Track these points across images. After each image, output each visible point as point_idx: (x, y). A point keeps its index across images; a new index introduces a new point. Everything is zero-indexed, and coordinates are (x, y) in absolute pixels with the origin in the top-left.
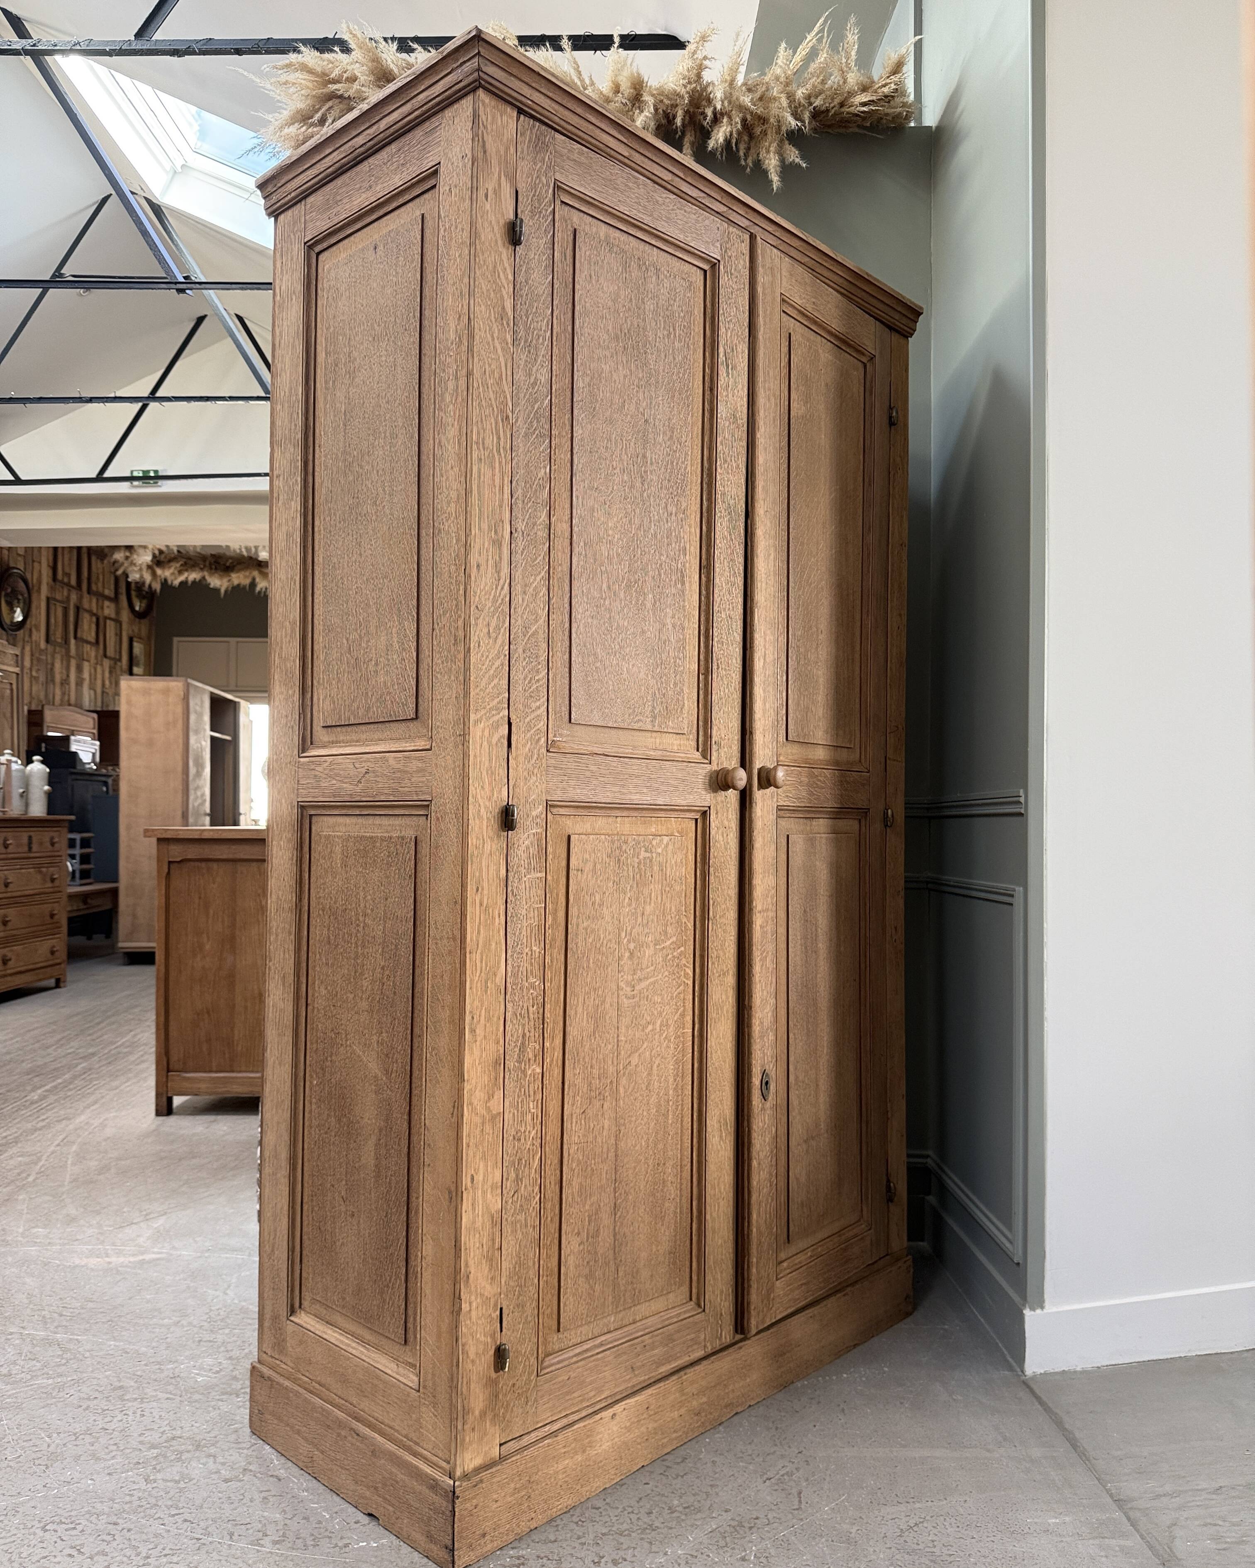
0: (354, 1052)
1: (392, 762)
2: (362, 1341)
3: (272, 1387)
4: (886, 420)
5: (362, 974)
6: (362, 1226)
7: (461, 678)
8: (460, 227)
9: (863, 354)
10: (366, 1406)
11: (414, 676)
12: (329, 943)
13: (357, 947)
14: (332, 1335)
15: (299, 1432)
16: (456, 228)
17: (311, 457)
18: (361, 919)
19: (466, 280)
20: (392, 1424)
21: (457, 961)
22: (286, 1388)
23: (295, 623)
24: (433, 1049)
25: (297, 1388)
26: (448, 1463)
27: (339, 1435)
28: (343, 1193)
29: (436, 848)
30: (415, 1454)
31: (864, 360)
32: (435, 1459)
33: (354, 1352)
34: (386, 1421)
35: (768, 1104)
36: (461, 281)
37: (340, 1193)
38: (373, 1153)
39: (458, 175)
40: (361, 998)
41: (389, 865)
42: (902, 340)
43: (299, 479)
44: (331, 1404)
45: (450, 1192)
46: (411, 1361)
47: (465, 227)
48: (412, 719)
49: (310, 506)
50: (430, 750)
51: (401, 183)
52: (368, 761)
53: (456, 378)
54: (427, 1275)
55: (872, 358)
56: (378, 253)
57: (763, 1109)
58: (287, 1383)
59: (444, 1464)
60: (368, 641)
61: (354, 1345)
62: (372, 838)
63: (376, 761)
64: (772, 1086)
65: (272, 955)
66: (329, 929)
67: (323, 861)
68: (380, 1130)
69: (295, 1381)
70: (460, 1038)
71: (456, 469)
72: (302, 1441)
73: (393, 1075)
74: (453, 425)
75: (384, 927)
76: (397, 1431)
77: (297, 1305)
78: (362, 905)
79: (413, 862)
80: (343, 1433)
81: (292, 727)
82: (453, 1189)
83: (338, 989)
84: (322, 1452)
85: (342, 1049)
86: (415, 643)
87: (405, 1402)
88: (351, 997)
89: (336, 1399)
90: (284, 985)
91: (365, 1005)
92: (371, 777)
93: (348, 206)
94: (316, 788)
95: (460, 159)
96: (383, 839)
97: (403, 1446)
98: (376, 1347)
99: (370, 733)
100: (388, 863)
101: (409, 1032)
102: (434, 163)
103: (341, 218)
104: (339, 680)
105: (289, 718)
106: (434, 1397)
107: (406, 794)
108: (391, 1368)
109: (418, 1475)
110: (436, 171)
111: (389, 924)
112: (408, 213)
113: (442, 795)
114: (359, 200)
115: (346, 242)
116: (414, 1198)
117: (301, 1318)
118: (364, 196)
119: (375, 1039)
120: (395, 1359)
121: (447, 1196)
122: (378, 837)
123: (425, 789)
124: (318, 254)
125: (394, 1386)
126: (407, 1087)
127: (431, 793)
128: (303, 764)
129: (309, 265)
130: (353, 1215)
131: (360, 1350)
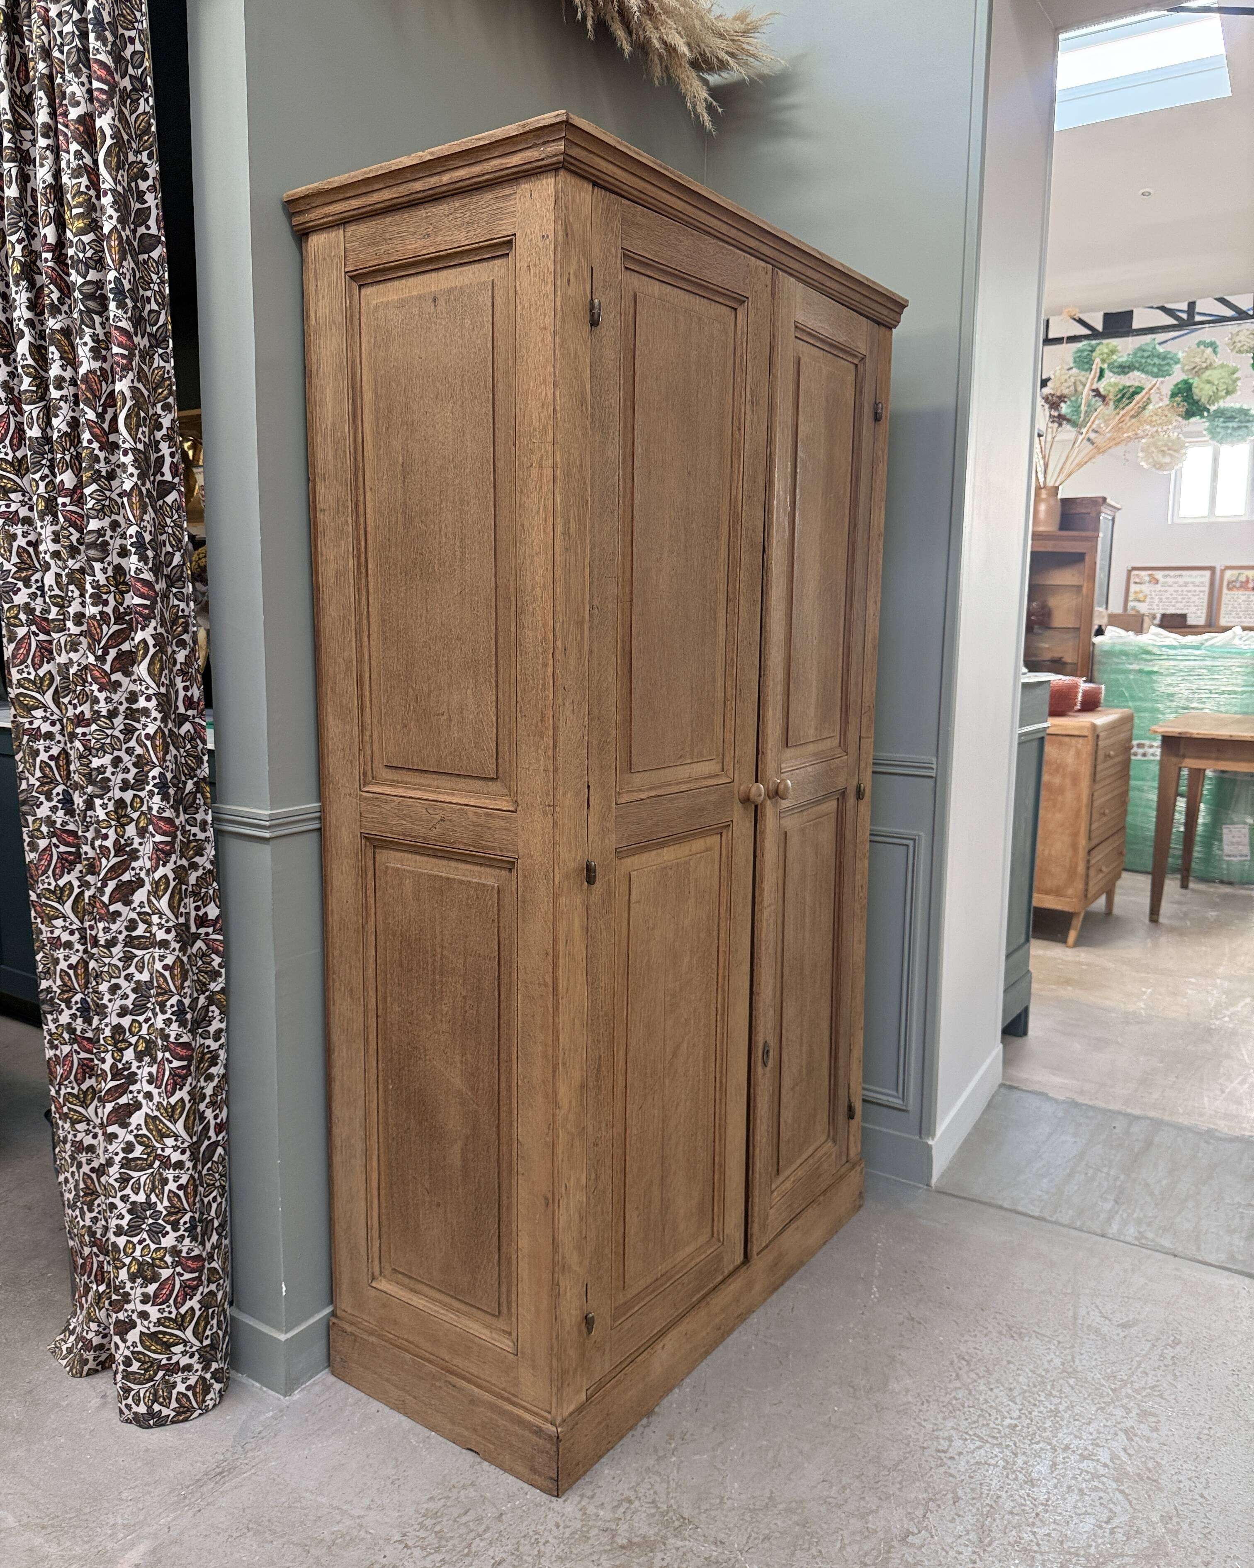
0: (434, 1066)
1: (471, 815)
2: (450, 1308)
3: (355, 1340)
4: (872, 415)
5: (441, 999)
6: (449, 1215)
7: (550, 753)
8: (541, 310)
9: (856, 356)
10: (458, 1362)
11: (494, 739)
12: (401, 966)
13: (434, 973)
14: (418, 1302)
15: (387, 1380)
16: (537, 310)
17: (361, 498)
18: (439, 950)
19: (550, 369)
20: (488, 1379)
21: (550, 1005)
22: (373, 1344)
23: (351, 661)
24: (525, 1077)
25: (383, 1343)
26: (550, 1413)
27: (433, 1385)
28: (427, 1185)
29: (524, 902)
30: (515, 1404)
31: (856, 361)
32: (535, 1409)
33: (444, 1318)
34: (482, 1376)
35: (768, 1069)
36: (544, 367)
37: (423, 1185)
38: (459, 1156)
39: (538, 254)
40: (441, 1021)
41: (469, 907)
42: (887, 332)
43: (350, 521)
44: (421, 1358)
45: (546, 1199)
46: (505, 1328)
47: (547, 312)
48: (492, 779)
49: (363, 549)
50: (515, 812)
51: (466, 242)
52: (443, 809)
53: (541, 467)
54: (523, 1265)
55: (863, 359)
56: (438, 308)
57: (764, 1074)
58: (372, 1339)
59: (546, 1414)
60: (438, 696)
61: (442, 1311)
62: (448, 879)
63: (454, 811)
64: (771, 1054)
65: (336, 969)
66: (400, 953)
67: (390, 891)
68: (467, 1138)
69: (380, 1336)
70: (554, 1072)
71: (542, 557)
72: (393, 1388)
73: (480, 1092)
74: (538, 512)
75: (465, 962)
76: (494, 1385)
77: (377, 1273)
78: (439, 938)
79: (496, 909)
80: (438, 1384)
81: (351, 762)
82: (550, 1196)
83: (414, 1008)
84: (415, 1398)
85: (420, 1062)
86: (494, 709)
87: (502, 1362)
88: (429, 1017)
89: (427, 1355)
90: (351, 997)
91: (445, 1027)
92: (447, 824)
93: (400, 247)
94: (383, 824)
95: (540, 238)
96: (461, 882)
97: (502, 1397)
98: (467, 1315)
99: (443, 782)
100: (467, 905)
101: (496, 1057)
102: (507, 233)
103: (392, 259)
104: (404, 726)
105: (347, 752)
106: (533, 1361)
107: (488, 848)
108: (485, 1334)
109: (521, 1422)
110: (510, 242)
111: (470, 959)
112: (474, 273)
113: (530, 856)
114: (414, 246)
115: (396, 283)
116: (504, 1197)
117: (383, 1285)
118: (420, 243)
119: (458, 1058)
120: (488, 1326)
121: (543, 1202)
122: (454, 879)
123: (510, 847)
124: (360, 286)
125: (489, 1349)
126: (496, 1104)
127: (517, 852)
128: (366, 798)
129: (351, 297)
130: (439, 1205)
131: (450, 1317)
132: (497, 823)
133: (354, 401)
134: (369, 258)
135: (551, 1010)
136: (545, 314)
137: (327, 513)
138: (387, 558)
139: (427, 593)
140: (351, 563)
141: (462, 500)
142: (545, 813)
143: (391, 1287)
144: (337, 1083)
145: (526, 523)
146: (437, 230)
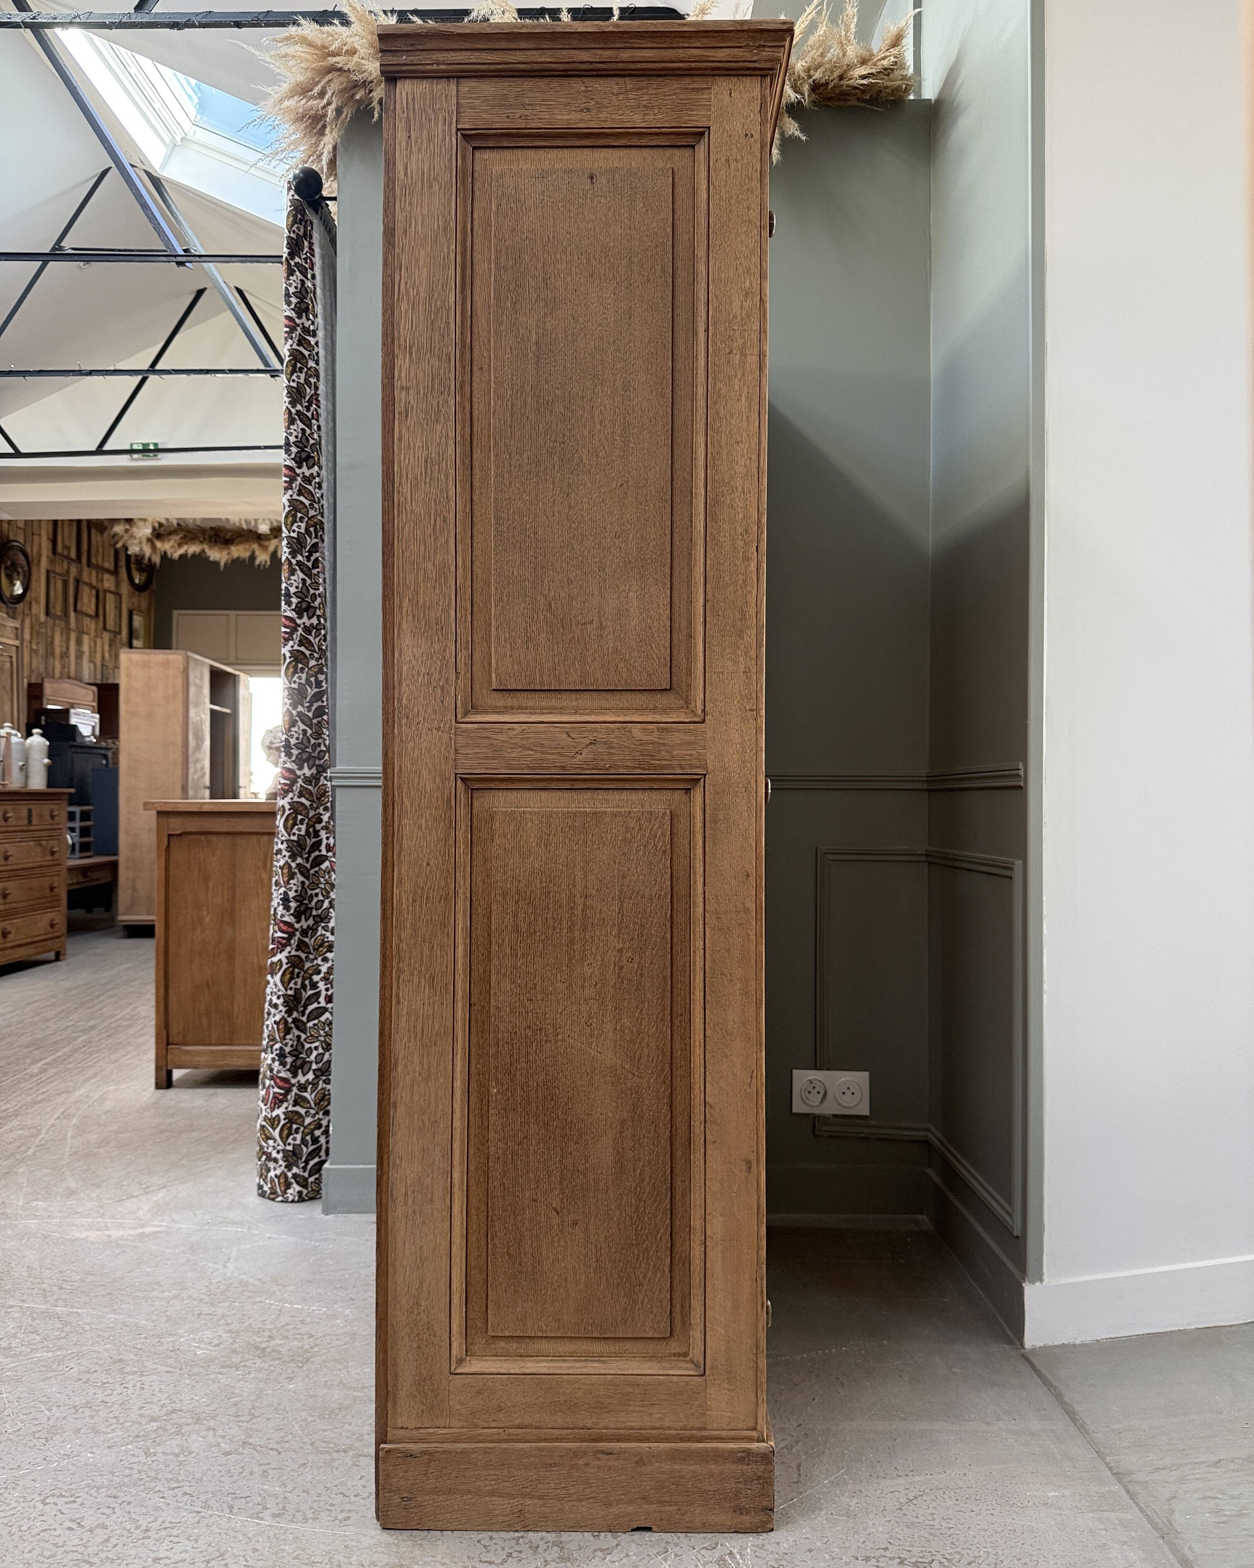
0: (571, 1046)
1: (637, 733)
3: (430, 1461)
5: (583, 959)
6: (592, 1232)
7: (753, 653)
8: (744, 204)
10: (609, 1422)
11: (668, 645)
13: (571, 929)
14: (531, 1366)
15: (489, 1493)
16: (738, 203)
18: (579, 901)
19: (755, 260)
20: (659, 1424)
21: (752, 933)
22: (462, 1453)
24: (716, 1024)
25: (481, 1445)
26: (754, 1429)
27: (573, 1467)
28: (556, 1204)
29: (714, 822)
30: (704, 1439)
32: (732, 1433)
34: (649, 1424)
36: (748, 258)
37: (548, 1206)
38: (610, 1150)
39: (739, 150)
40: (583, 987)
41: (628, 842)
44: (546, 1440)
45: (748, 1163)
46: (682, 1348)
47: (752, 206)
48: (665, 690)
50: (703, 721)
52: (593, 731)
53: (743, 354)
56: (595, 186)
58: (461, 1447)
59: (750, 1433)
60: (583, 603)
62: (594, 814)
63: (609, 731)
67: (499, 841)
68: (623, 1123)
70: (757, 1008)
71: (744, 446)
72: (501, 1500)
73: (643, 1061)
75: (621, 908)
76: (669, 1428)
77: (461, 1353)
78: (580, 886)
79: (668, 837)
80: (581, 1462)
81: (442, 688)
82: (753, 1158)
83: (537, 979)
84: (537, 1496)
85: (548, 1046)
87: (682, 1393)
88: (563, 987)
89: (557, 1432)
90: (431, 986)
91: (590, 992)
92: (601, 749)
93: (545, 115)
94: (494, 758)
95: (742, 136)
96: (615, 815)
97: (682, 1439)
98: (617, 1355)
99: (586, 700)
100: (625, 840)
101: (668, 1012)
102: (699, 125)
103: (533, 125)
104: (529, 640)
105: (436, 676)
106: (729, 1372)
107: (662, 767)
108: (651, 1368)
109: (719, 1456)
110: (702, 134)
111: (628, 905)
112: (645, 159)
113: (724, 768)
114: (569, 117)
115: (530, 153)
116: (678, 1183)
117: (475, 1366)
118: (578, 116)
119: (609, 1027)
120: (652, 1357)
121: (744, 1167)
122: (605, 813)
123: (694, 762)
124: (474, 148)
125: (660, 1384)
126: (667, 1068)
127: (705, 767)
128: (466, 731)
129: (464, 158)
130: (575, 1223)
131: (592, 1367)
132: (676, 738)
133: (463, 270)
134: (497, 120)
135: (753, 937)
136: (749, 209)
137: (411, 392)
138: (507, 446)
139: (569, 485)
140: (451, 450)
141: (626, 387)
142: (744, 720)
143: (487, 1364)
144: (401, 1109)
145: (722, 412)
146: (600, 107)
